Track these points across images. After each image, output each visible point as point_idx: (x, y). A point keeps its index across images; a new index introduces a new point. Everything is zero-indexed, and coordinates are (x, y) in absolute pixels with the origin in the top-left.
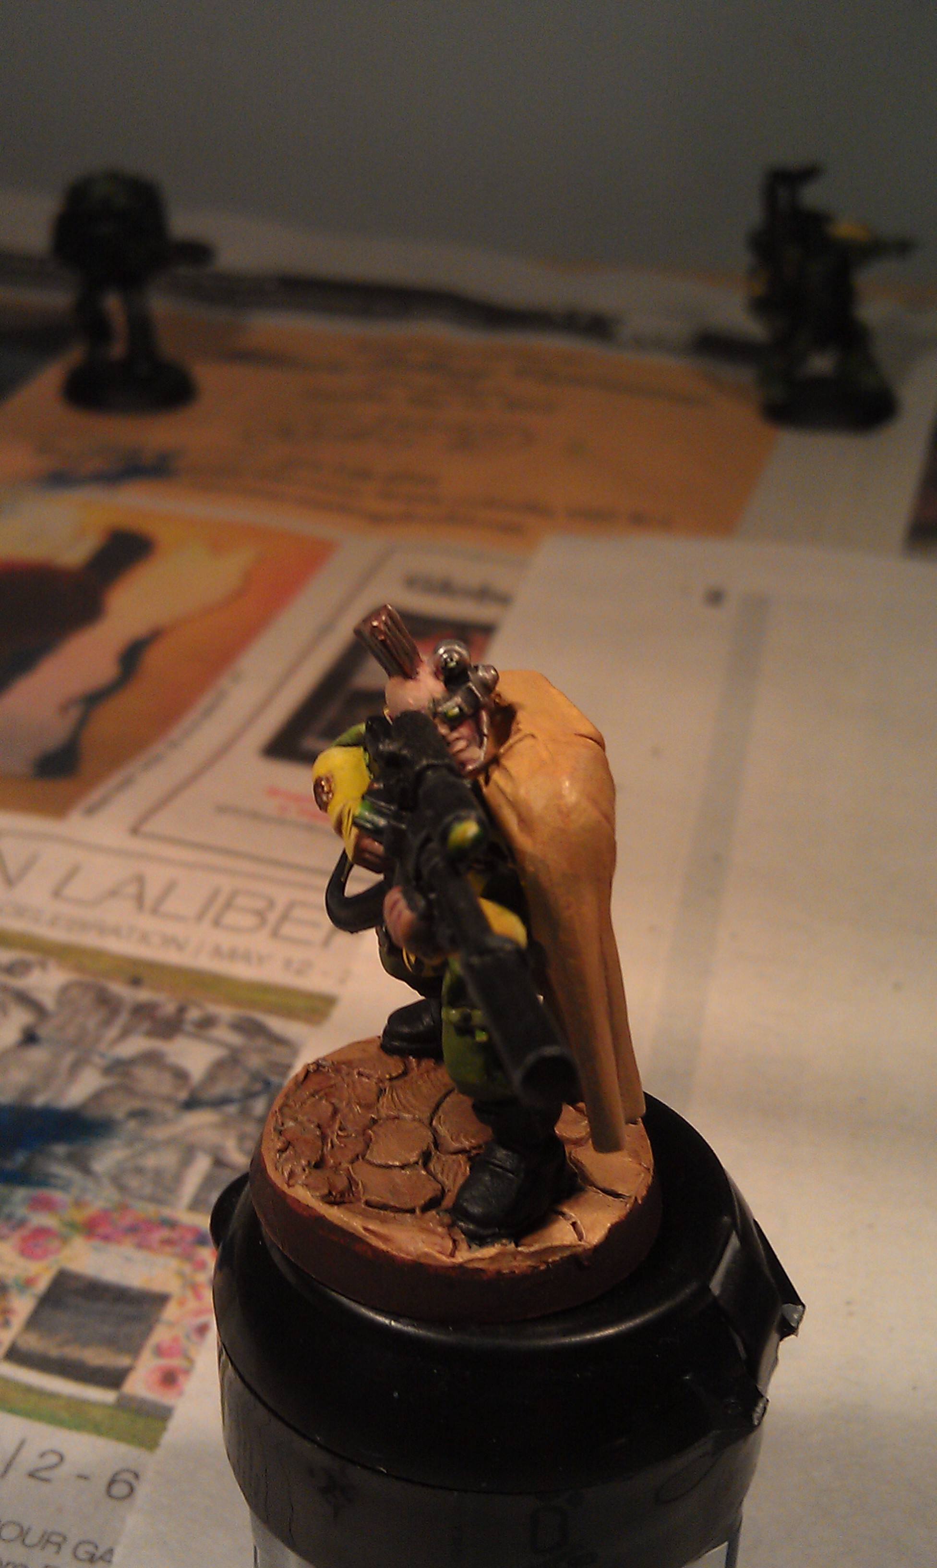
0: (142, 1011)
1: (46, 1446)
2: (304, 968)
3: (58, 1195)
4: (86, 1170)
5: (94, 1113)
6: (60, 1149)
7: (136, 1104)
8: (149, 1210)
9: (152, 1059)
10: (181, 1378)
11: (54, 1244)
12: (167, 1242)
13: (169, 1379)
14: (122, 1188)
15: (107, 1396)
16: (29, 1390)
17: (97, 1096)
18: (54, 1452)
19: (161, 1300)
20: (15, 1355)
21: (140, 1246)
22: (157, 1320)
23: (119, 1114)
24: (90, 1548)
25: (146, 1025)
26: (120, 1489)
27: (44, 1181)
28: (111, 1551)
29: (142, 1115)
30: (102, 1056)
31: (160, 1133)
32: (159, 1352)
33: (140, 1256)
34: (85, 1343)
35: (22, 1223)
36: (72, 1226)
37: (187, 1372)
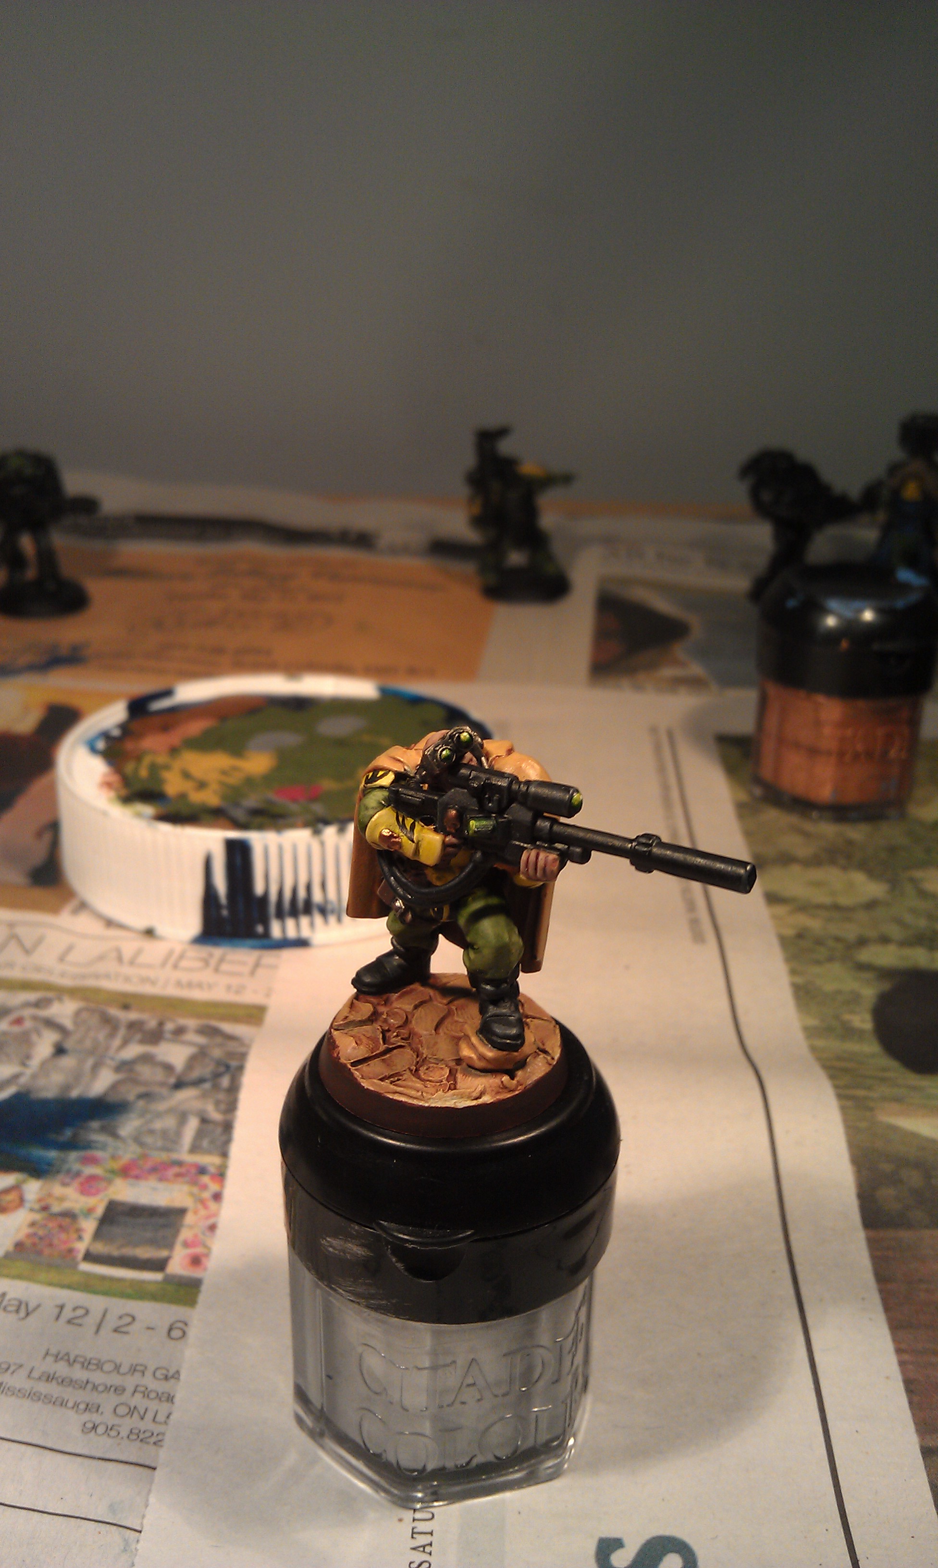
0: (133, 1026)
1: (122, 1312)
2: (240, 990)
3: (99, 1154)
4: (115, 1135)
5: (113, 1098)
6: (95, 1124)
7: (141, 1089)
8: (163, 1156)
9: (146, 1059)
10: (204, 1260)
11: (102, 1185)
12: (178, 1175)
13: (196, 1261)
14: (141, 1144)
15: (158, 1276)
16: (103, 1278)
17: (114, 1087)
18: (128, 1315)
19: (182, 1212)
20: (89, 1257)
21: (161, 1180)
22: (181, 1225)
23: (131, 1097)
24: (164, 1372)
25: (138, 1036)
26: (176, 1333)
27: (88, 1146)
28: (178, 1372)
29: (146, 1096)
30: (112, 1059)
31: (161, 1106)
32: (186, 1244)
33: (161, 1186)
34: (136, 1245)
35: (78, 1174)
36: (112, 1172)
37: (207, 1255)
